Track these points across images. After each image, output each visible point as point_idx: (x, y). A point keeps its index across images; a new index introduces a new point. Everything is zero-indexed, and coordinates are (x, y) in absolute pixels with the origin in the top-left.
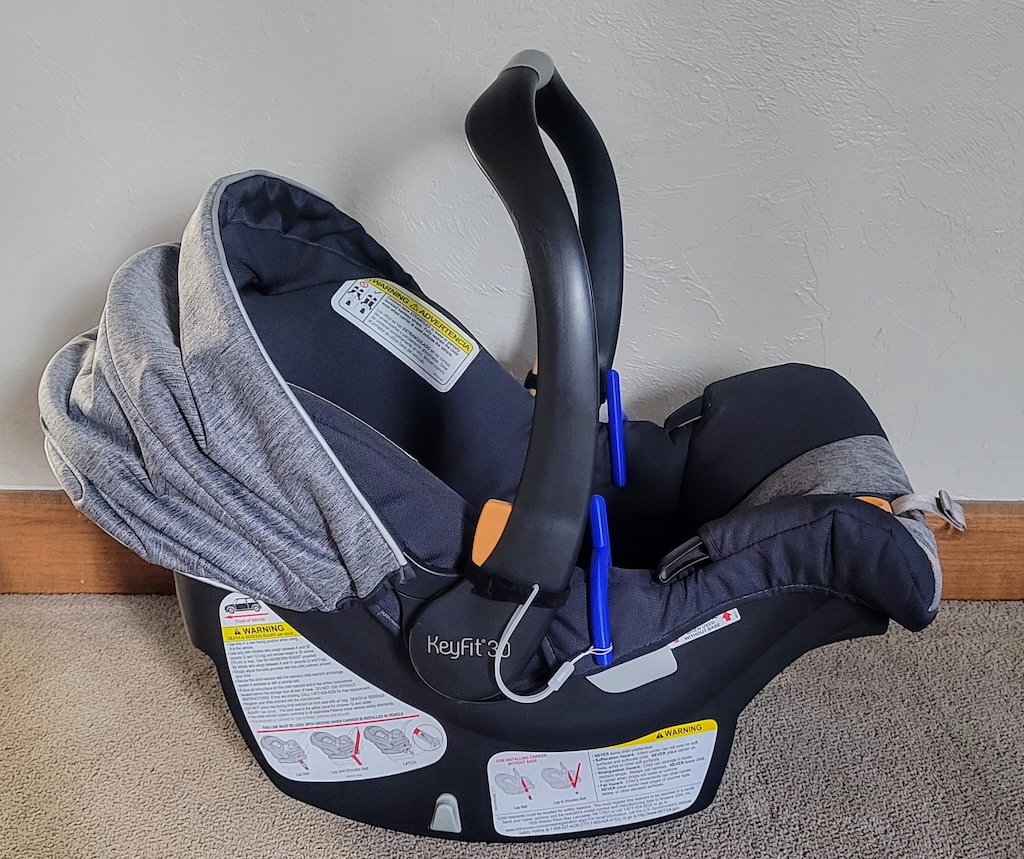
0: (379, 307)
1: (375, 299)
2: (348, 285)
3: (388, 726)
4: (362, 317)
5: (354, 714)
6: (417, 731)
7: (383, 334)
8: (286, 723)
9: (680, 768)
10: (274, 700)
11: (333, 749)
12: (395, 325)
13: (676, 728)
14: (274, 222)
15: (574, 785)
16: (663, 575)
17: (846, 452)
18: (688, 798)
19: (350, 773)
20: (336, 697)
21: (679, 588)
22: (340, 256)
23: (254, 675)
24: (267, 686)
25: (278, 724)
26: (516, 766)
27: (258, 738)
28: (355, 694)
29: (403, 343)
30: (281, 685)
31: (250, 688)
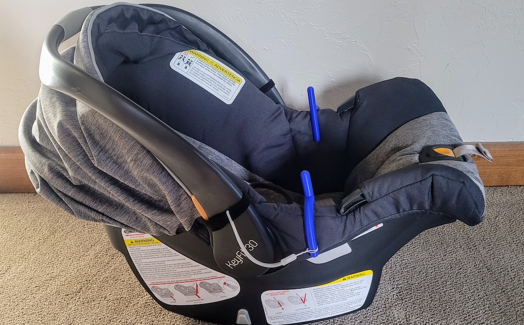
0: (194, 64)
1: (192, 61)
2: (178, 55)
3: (211, 282)
4: (186, 70)
5: (193, 277)
6: (225, 283)
7: (197, 78)
8: (162, 281)
9: (355, 292)
10: (154, 271)
11: (187, 292)
12: (202, 73)
13: (352, 275)
14: (134, 28)
15: (304, 302)
16: (342, 210)
17: (428, 122)
18: (360, 304)
19: (195, 302)
20: (183, 270)
21: (351, 216)
22: (172, 41)
23: (143, 261)
24: (150, 265)
25: (159, 281)
26: (274, 296)
27: (150, 287)
28: (193, 268)
29: (207, 82)
30: (157, 265)
31: (142, 266)
